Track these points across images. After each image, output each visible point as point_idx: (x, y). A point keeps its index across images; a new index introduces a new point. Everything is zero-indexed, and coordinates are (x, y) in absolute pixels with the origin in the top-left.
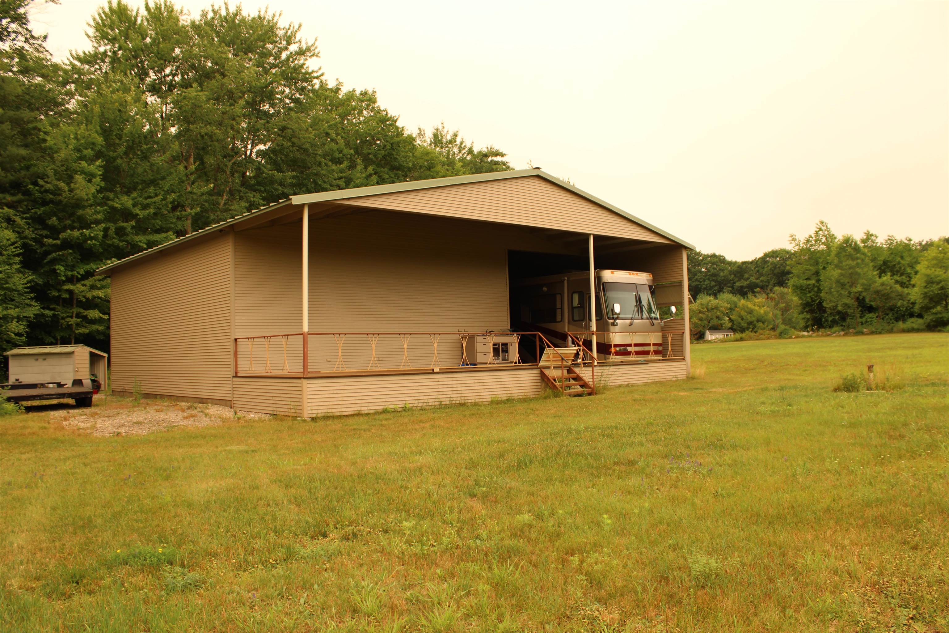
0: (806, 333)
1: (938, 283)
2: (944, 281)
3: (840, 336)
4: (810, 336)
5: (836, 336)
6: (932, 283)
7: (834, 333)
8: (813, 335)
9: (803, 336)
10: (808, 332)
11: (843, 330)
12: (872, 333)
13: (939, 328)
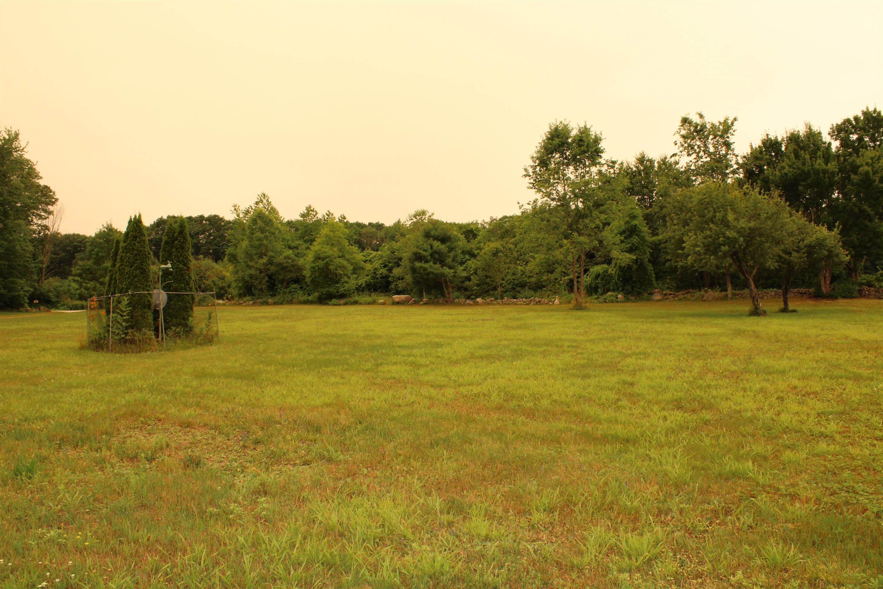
0: (221, 301)
1: (323, 259)
2: (329, 257)
3: (249, 305)
4: (224, 305)
5: (245, 306)
6: (319, 259)
7: (245, 302)
8: (227, 304)
9: (219, 304)
10: (223, 300)
11: (253, 300)
12: (275, 304)
13: (327, 301)
